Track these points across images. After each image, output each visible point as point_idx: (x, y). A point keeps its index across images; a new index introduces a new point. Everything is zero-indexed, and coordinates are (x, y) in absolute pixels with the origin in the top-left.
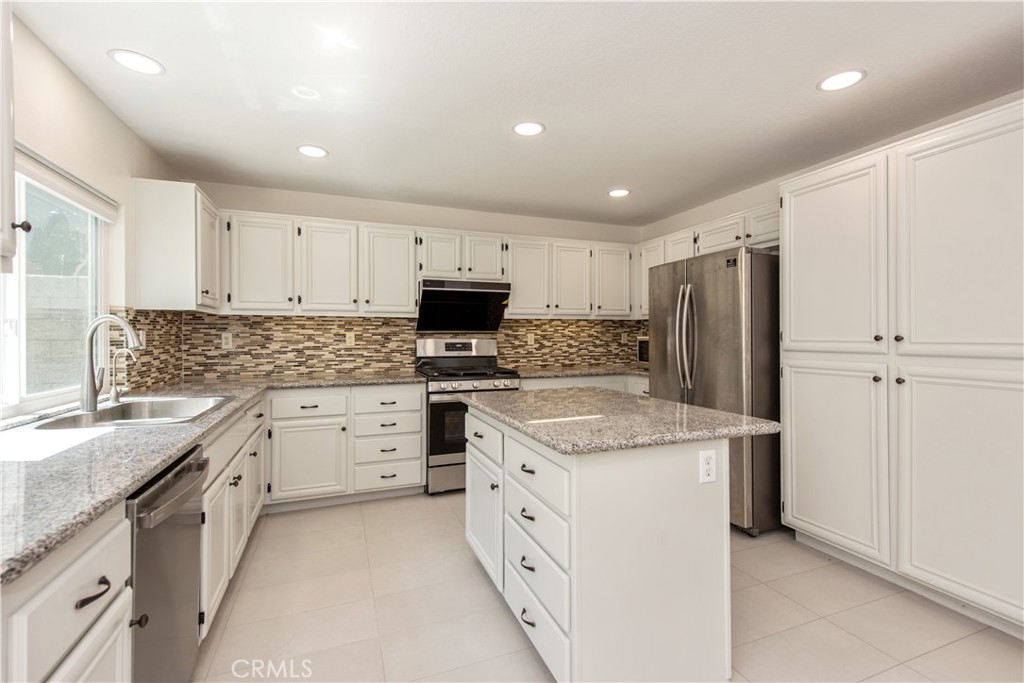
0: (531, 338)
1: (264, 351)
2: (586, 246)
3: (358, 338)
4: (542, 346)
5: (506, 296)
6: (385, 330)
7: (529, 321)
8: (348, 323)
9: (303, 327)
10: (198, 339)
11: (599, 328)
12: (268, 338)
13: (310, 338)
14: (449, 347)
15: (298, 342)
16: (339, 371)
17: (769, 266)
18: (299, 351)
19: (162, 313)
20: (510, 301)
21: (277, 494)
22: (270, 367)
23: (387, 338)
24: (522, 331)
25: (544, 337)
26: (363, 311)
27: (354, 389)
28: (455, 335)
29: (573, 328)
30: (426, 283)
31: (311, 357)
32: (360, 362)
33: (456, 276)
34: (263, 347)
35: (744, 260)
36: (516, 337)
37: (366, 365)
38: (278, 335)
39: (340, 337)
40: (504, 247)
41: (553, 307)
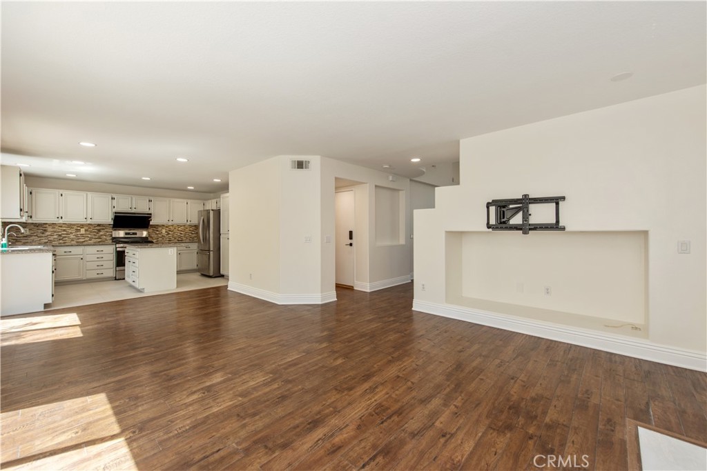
0: (164, 231)
1: (43, 235)
2: (185, 201)
3: (86, 230)
4: (169, 234)
5: (150, 217)
6: (98, 228)
7: (163, 225)
8: (82, 226)
9: (61, 227)
11: (194, 228)
12: (45, 231)
13: (64, 230)
14: (127, 234)
15: (59, 232)
16: (77, 242)
17: (218, 213)
18: (59, 235)
20: (152, 218)
22: (47, 241)
23: (99, 231)
24: (160, 229)
25: (170, 231)
26: (89, 221)
27: (86, 247)
28: (130, 230)
29: (183, 228)
30: (115, 213)
31: (65, 237)
32: (87, 239)
33: (130, 211)
34: (43, 233)
35: (211, 213)
36: (157, 231)
37: (90, 240)
38: (50, 229)
39: (78, 230)
40: (150, 201)
41: (170, 221)
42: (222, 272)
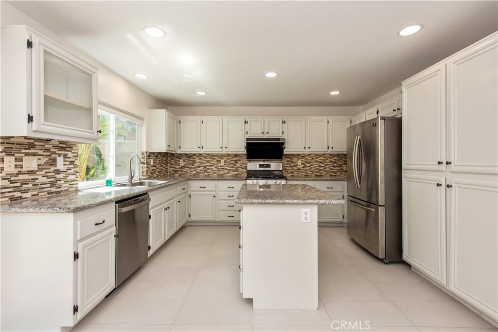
0: (299, 163)
1: (193, 167)
2: (325, 119)
3: (225, 162)
4: (305, 166)
6: (235, 159)
7: (299, 155)
8: (221, 156)
9: (206, 158)
10: (173, 162)
11: (336, 158)
12: (194, 162)
13: (208, 162)
14: (261, 166)
15: (204, 163)
16: (218, 175)
18: (205, 167)
19: (160, 153)
20: (286, 145)
21: (192, 218)
22: (195, 172)
23: (236, 162)
24: (295, 159)
25: (306, 162)
26: (224, 152)
27: (218, 181)
28: (264, 161)
29: (322, 158)
30: (247, 139)
31: (209, 169)
32: (226, 171)
33: (261, 136)
34: (193, 165)
35: (381, 124)
36: (292, 162)
37: (228, 173)
38: (197, 160)
39: (219, 162)
40: (284, 122)
41: (307, 148)
42: (406, 256)
